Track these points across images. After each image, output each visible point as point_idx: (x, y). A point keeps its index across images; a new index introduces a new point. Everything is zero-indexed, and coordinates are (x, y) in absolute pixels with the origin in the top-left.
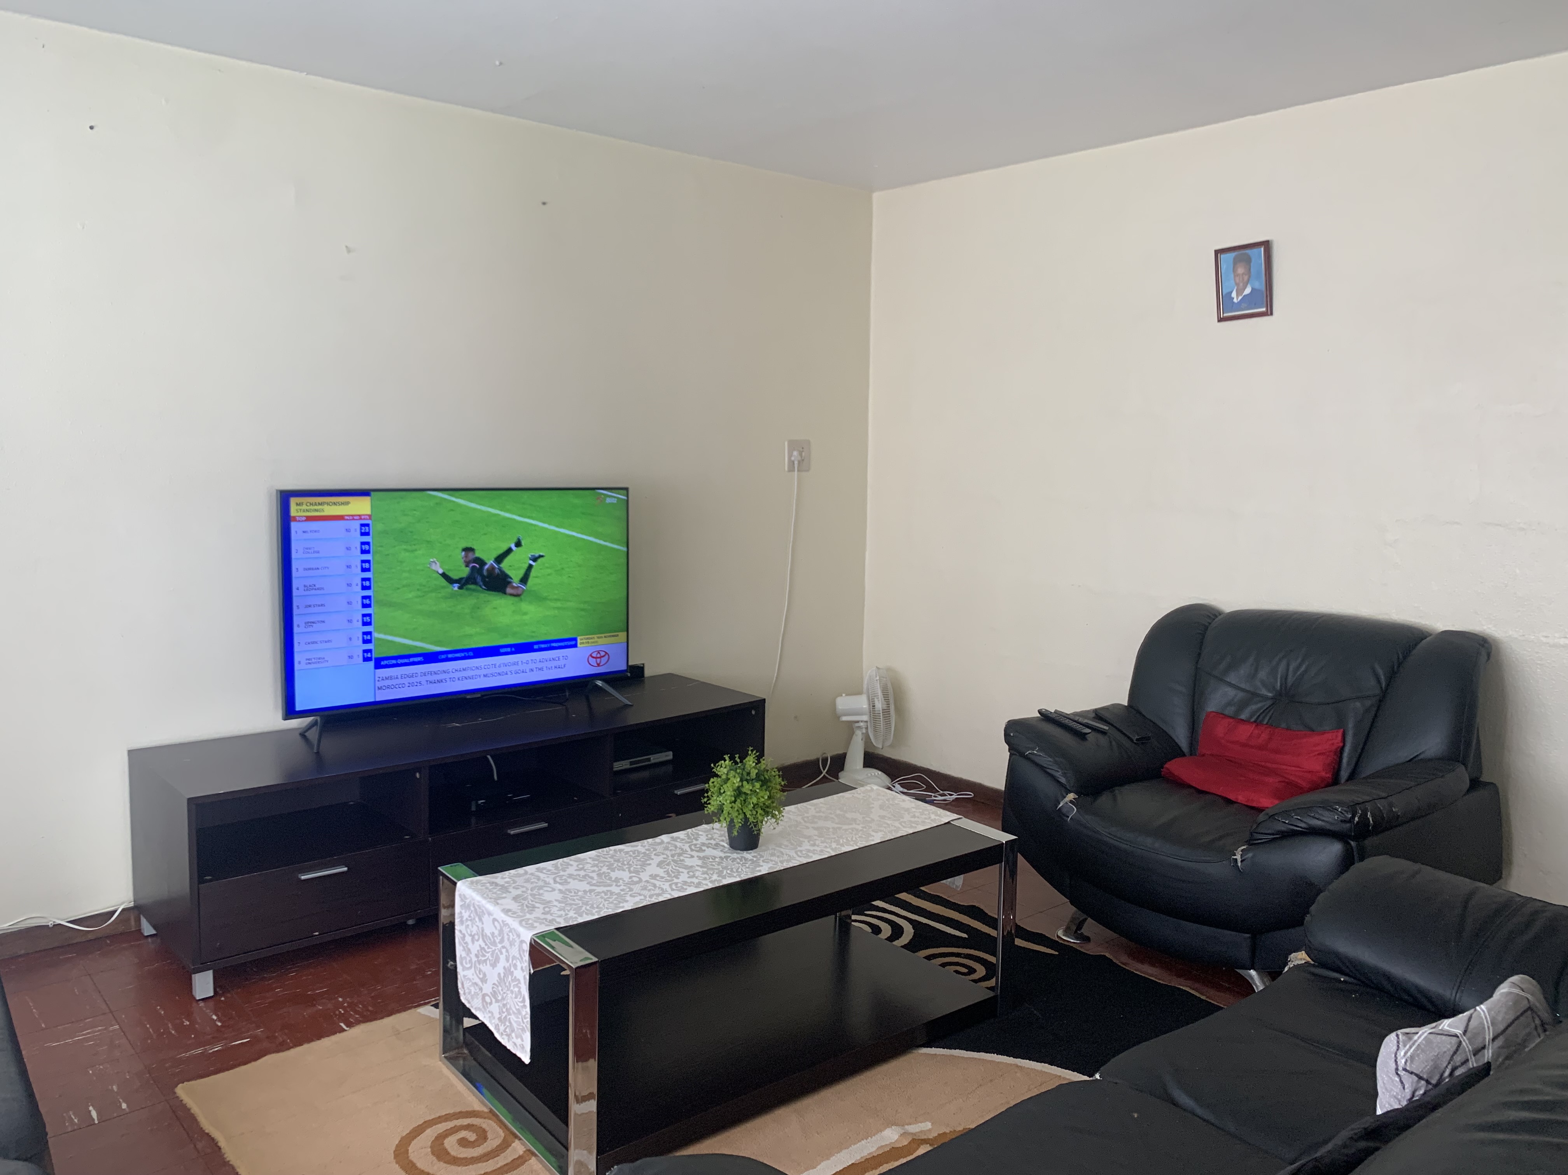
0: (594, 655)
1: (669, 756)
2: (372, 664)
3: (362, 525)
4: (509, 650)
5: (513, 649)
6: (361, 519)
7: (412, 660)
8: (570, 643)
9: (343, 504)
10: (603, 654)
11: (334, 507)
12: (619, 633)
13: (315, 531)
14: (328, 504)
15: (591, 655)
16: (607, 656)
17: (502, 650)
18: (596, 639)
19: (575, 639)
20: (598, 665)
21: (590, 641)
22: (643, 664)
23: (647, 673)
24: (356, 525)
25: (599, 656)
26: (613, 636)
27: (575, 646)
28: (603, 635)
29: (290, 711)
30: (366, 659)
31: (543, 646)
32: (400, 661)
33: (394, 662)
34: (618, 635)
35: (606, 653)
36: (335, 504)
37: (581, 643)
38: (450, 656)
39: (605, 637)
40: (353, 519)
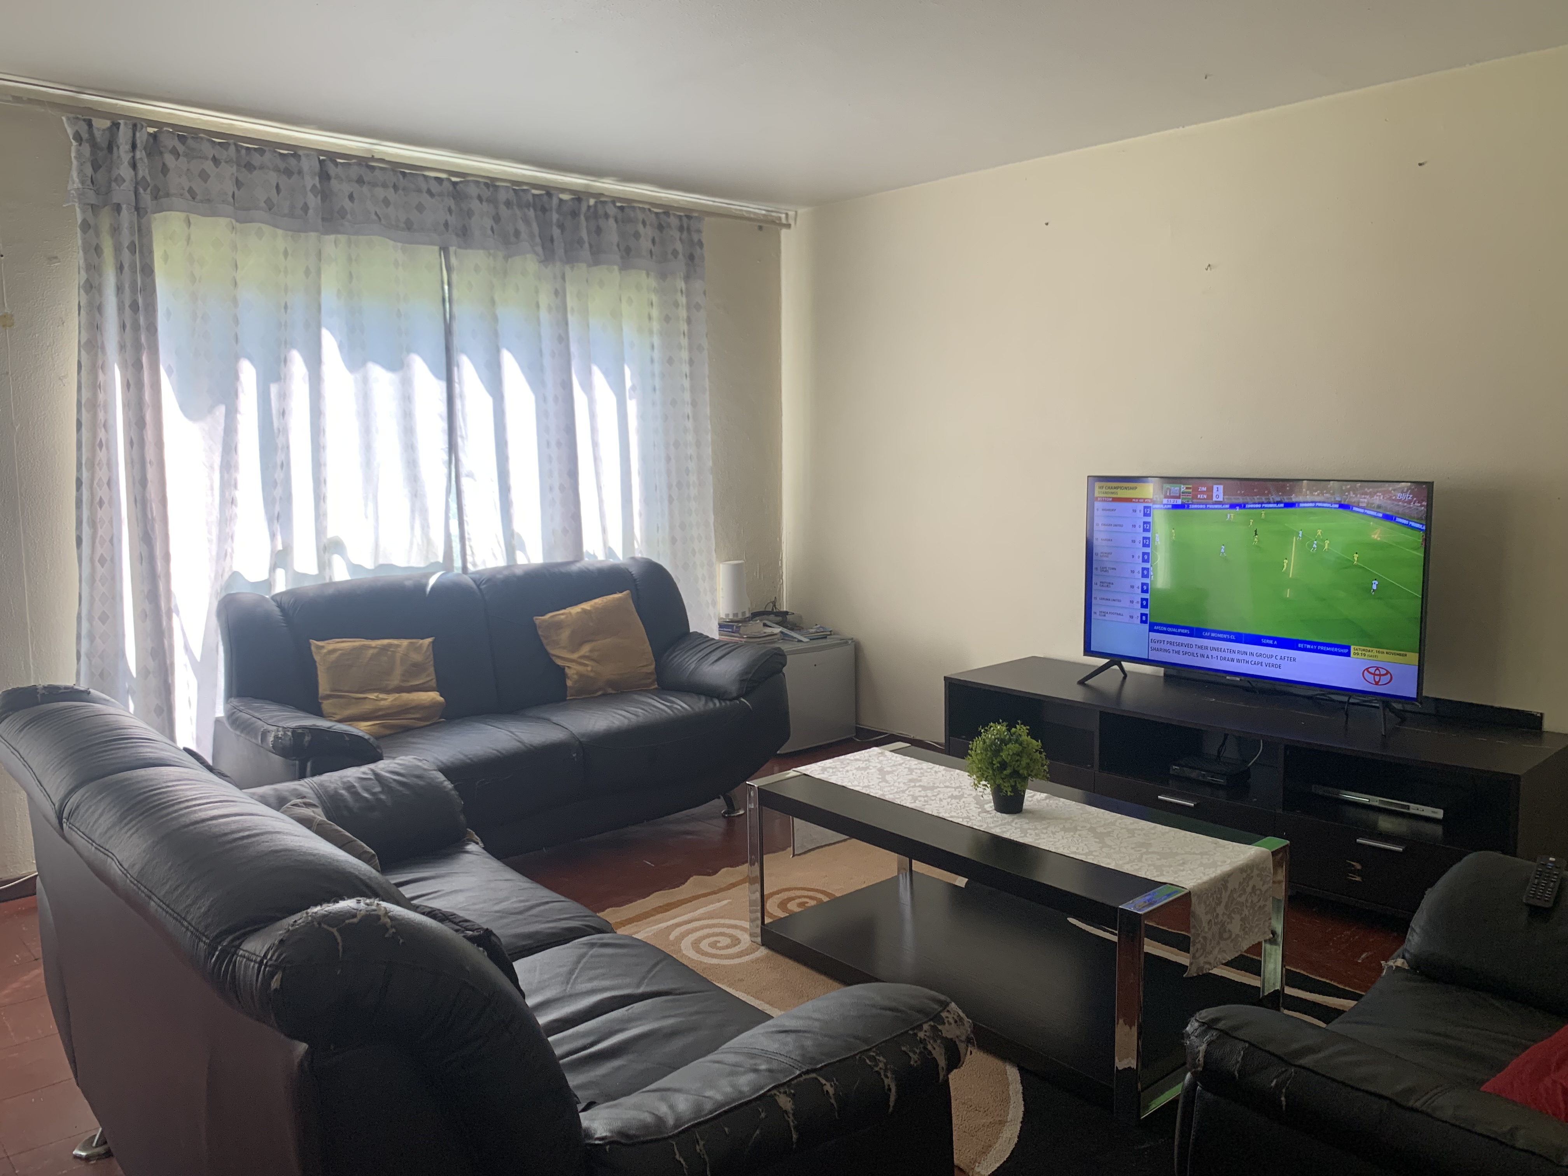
0: (1372, 670)
1: (1439, 814)
2: (1147, 626)
3: (1145, 507)
4: (1271, 642)
5: (1275, 642)
6: (1144, 502)
7: (1179, 630)
8: (1344, 651)
9: (1132, 488)
10: (1383, 672)
11: (1125, 491)
12: (1408, 654)
13: (1113, 510)
14: (1121, 488)
15: (1367, 669)
16: (1389, 675)
17: (1264, 641)
18: (1376, 654)
19: (1349, 648)
20: (1377, 683)
21: (1367, 653)
24: (1140, 507)
25: (1377, 672)
26: (1399, 655)
27: (1348, 655)
28: (1385, 651)
29: (1088, 651)
30: (1142, 622)
31: (1308, 646)
32: (1170, 630)
33: (1165, 629)
34: (1406, 655)
35: (1388, 672)
36: (1126, 488)
37: (1355, 654)
38: (1213, 635)
39: (1387, 653)
40: (1139, 502)
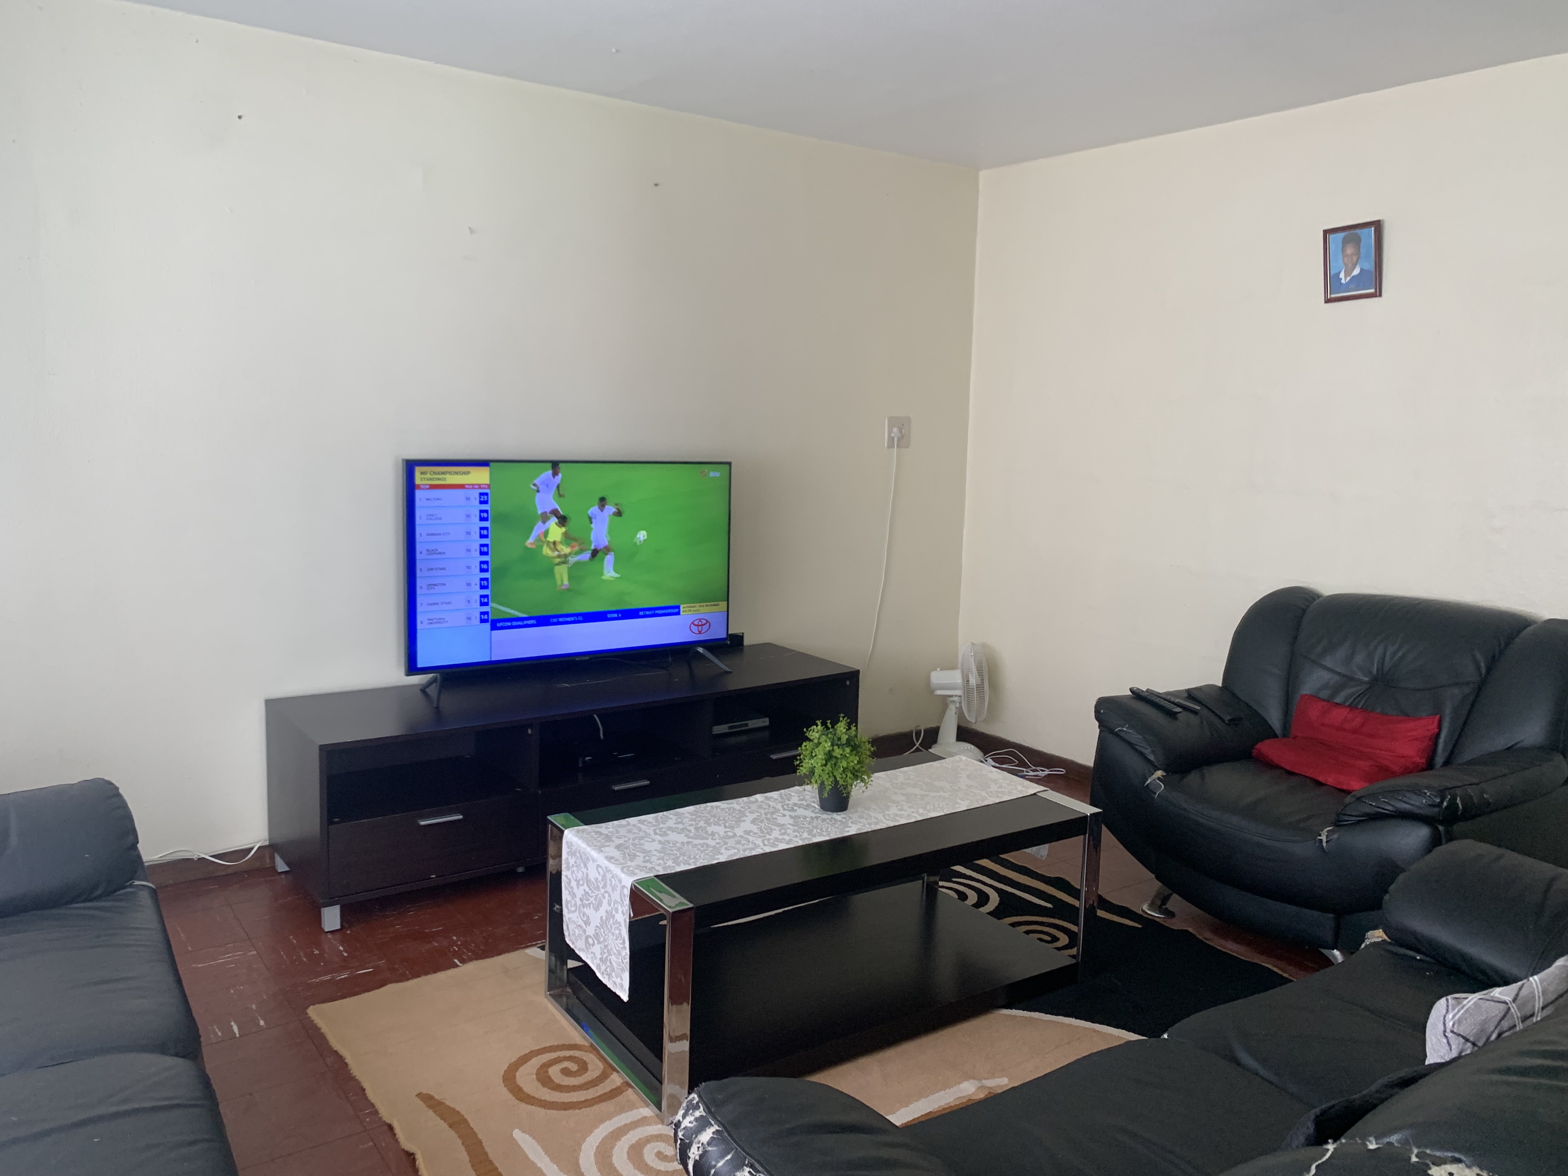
0: (696, 623)
1: (765, 722)
2: (488, 626)
3: (481, 494)
4: (616, 615)
5: (620, 615)
6: (480, 488)
7: (526, 622)
8: (673, 611)
9: (464, 473)
10: (704, 622)
11: (456, 476)
12: (720, 603)
13: (438, 499)
14: (450, 473)
15: (693, 623)
16: (708, 624)
17: (609, 616)
18: (698, 608)
19: (678, 607)
20: (700, 632)
21: (692, 609)
22: (743, 633)
23: (746, 642)
24: (475, 494)
25: (700, 623)
26: (714, 605)
27: (678, 613)
28: (705, 604)
29: (412, 668)
30: (483, 621)
31: (648, 613)
32: (515, 623)
33: (509, 624)
34: (718, 605)
35: (707, 621)
36: (456, 473)
37: (683, 612)
38: (561, 620)
39: (706, 606)
40: (473, 488)
